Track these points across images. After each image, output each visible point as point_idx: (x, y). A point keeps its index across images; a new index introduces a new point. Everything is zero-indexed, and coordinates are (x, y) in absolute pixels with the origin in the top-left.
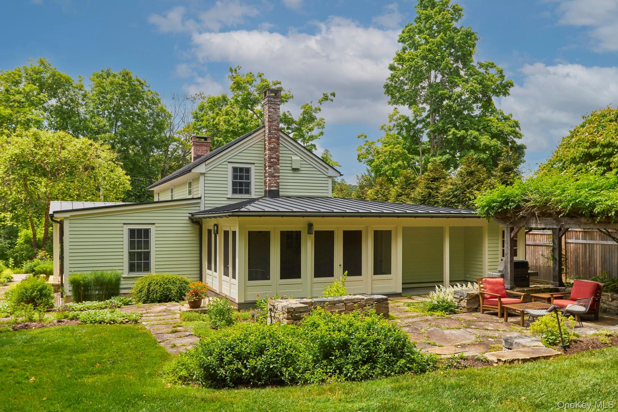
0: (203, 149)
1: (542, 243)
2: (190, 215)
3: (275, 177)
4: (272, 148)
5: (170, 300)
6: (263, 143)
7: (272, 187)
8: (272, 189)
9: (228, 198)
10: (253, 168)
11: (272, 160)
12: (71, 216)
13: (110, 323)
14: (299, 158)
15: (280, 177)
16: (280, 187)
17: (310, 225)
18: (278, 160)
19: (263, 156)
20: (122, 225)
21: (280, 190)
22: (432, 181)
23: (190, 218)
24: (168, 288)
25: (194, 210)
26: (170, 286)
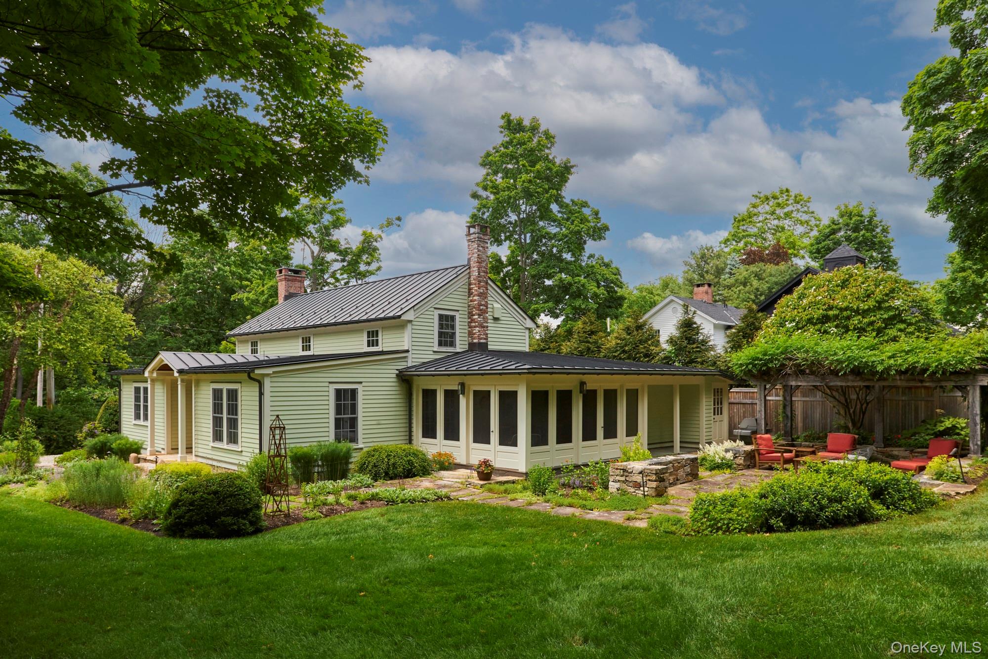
0: (296, 285)
1: (737, 401)
2: (397, 372)
3: (484, 327)
4: (481, 293)
5: (414, 476)
6: (467, 287)
7: (481, 339)
8: (482, 341)
9: (434, 352)
10: (458, 316)
11: (481, 307)
12: (274, 372)
13: (422, 502)
14: (500, 306)
15: (489, 328)
16: (489, 339)
17: (582, 384)
18: (487, 308)
19: (466, 302)
20: (327, 384)
21: (489, 343)
22: (589, 335)
23: (397, 375)
24: (409, 461)
25: (401, 366)
26: (412, 458)
